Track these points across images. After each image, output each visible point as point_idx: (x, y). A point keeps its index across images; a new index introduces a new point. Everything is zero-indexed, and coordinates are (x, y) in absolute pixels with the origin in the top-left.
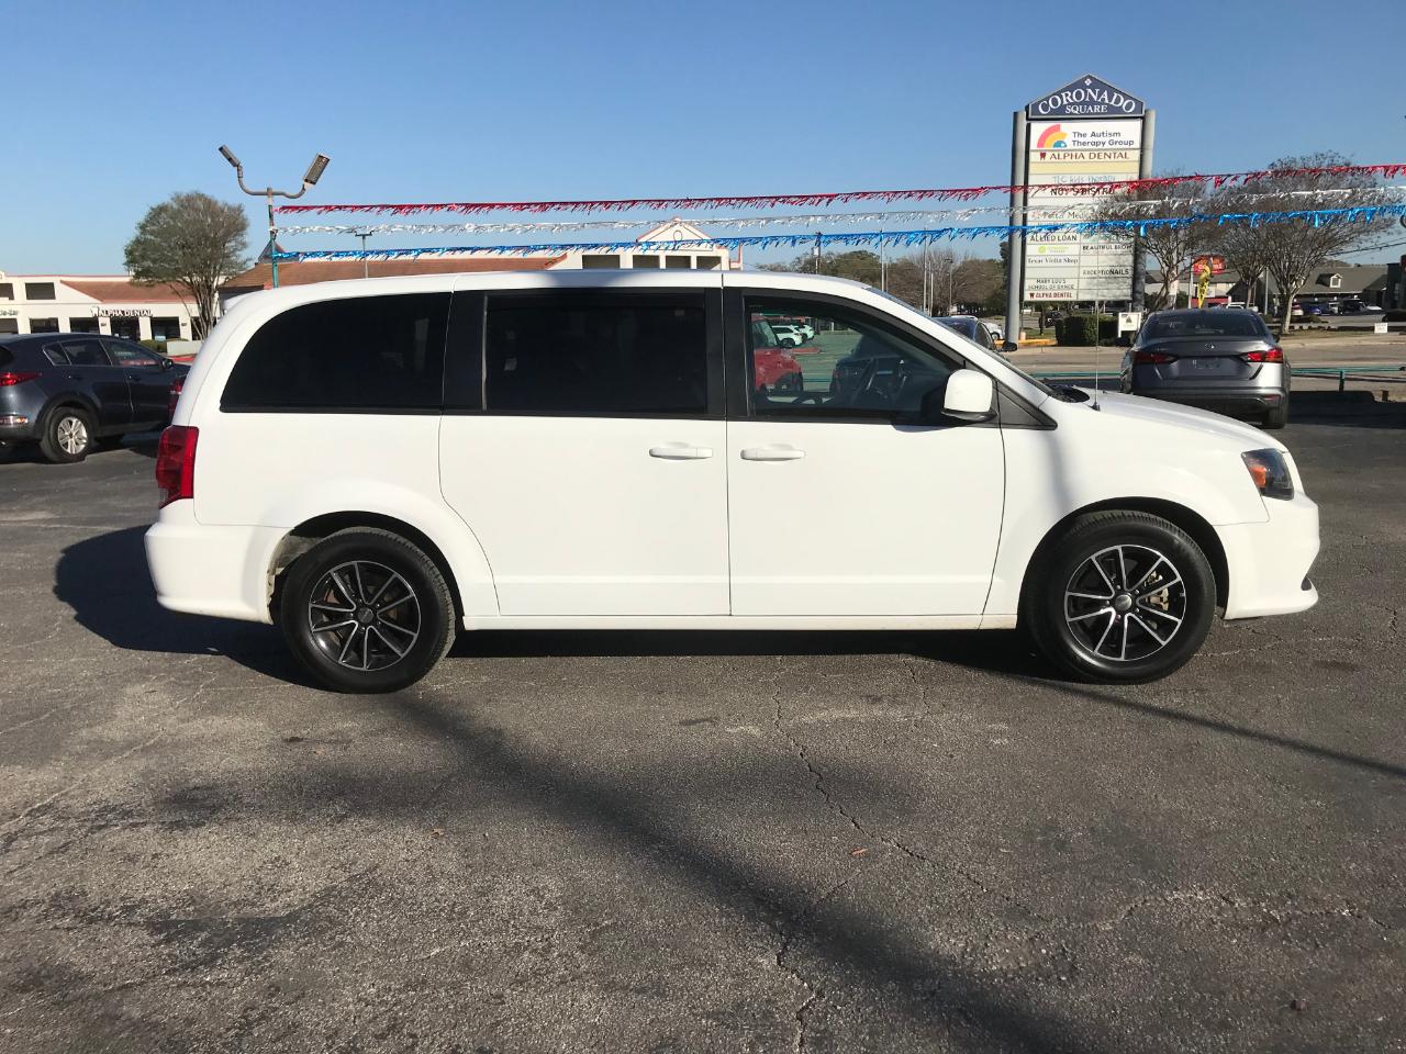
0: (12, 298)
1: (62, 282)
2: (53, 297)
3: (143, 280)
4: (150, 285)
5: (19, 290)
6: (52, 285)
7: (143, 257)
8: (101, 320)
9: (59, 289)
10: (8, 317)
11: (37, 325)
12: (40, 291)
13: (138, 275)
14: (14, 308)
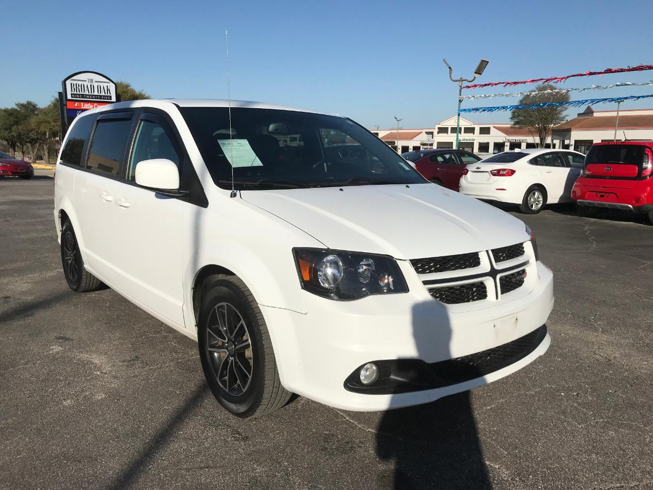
0: (474, 134)
1: (494, 127)
2: (489, 133)
3: (517, 126)
4: (520, 128)
5: (477, 131)
6: (490, 128)
7: (519, 116)
8: (506, 144)
9: (493, 130)
10: (471, 141)
11: (482, 145)
12: (485, 131)
13: (516, 123)
14: (474, 138)
